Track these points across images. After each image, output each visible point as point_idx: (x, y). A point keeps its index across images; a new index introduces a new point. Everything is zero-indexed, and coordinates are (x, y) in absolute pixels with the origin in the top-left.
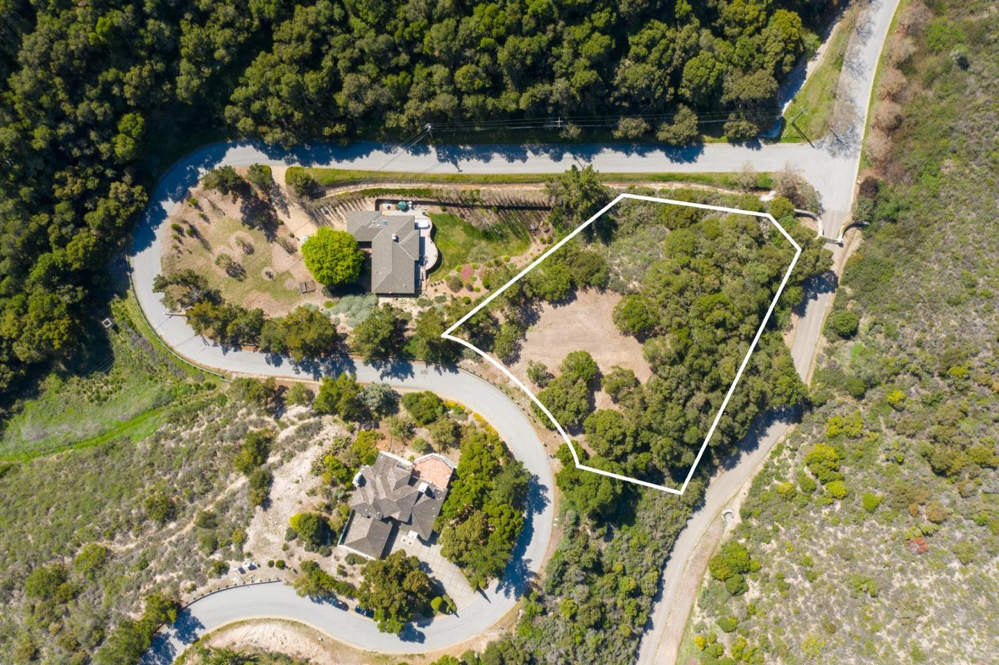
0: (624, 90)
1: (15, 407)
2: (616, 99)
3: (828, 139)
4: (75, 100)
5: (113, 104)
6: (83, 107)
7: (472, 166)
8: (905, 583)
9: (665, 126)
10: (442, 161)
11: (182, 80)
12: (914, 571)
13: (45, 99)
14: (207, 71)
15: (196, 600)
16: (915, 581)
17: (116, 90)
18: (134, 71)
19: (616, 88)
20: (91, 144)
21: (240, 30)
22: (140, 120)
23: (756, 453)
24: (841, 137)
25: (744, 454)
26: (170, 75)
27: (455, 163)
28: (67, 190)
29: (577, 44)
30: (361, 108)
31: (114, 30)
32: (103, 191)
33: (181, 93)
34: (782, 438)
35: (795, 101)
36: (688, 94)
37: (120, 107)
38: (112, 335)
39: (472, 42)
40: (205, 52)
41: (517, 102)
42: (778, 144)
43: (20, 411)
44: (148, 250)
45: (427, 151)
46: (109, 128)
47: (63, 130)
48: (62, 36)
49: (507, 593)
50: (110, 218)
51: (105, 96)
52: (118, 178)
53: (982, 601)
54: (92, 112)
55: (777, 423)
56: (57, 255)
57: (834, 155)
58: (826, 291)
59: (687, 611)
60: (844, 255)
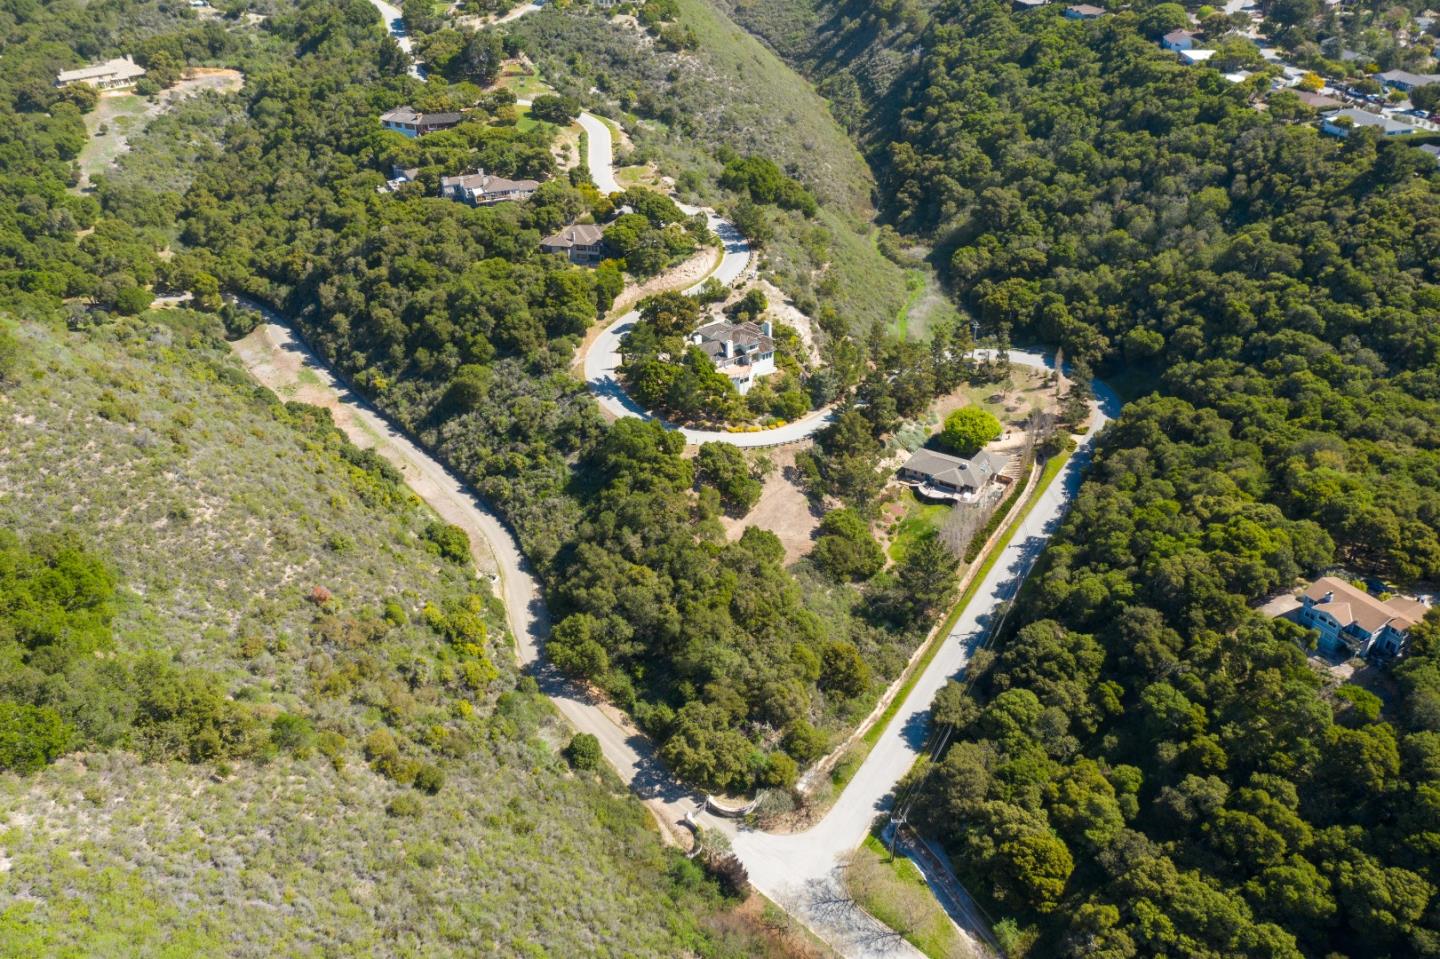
3: (837, 889)
4: (1184, 305)
5: (1174, 326)
7: (1011, 555)
8: (307, 564)
10: (1029, 539)
12: (307, 579)
13: (1189, 289)
16: (300, 569)
22: (1157, 347)
23: (525, 627)
24: (832, 906)
25: (532, 619)
26: (1191, 359)
27: (1021, 546)
34: (516, 652)
35: (921, 882)
42: (867, 831)
45: (1046, 531)
47: (1162, 302)
51: (1183, 321)
53: (222, 584)
54: (1171, 316)
55: (536, 658)
57: (811, 883)
58: (634, 780)
60: (664, 820)
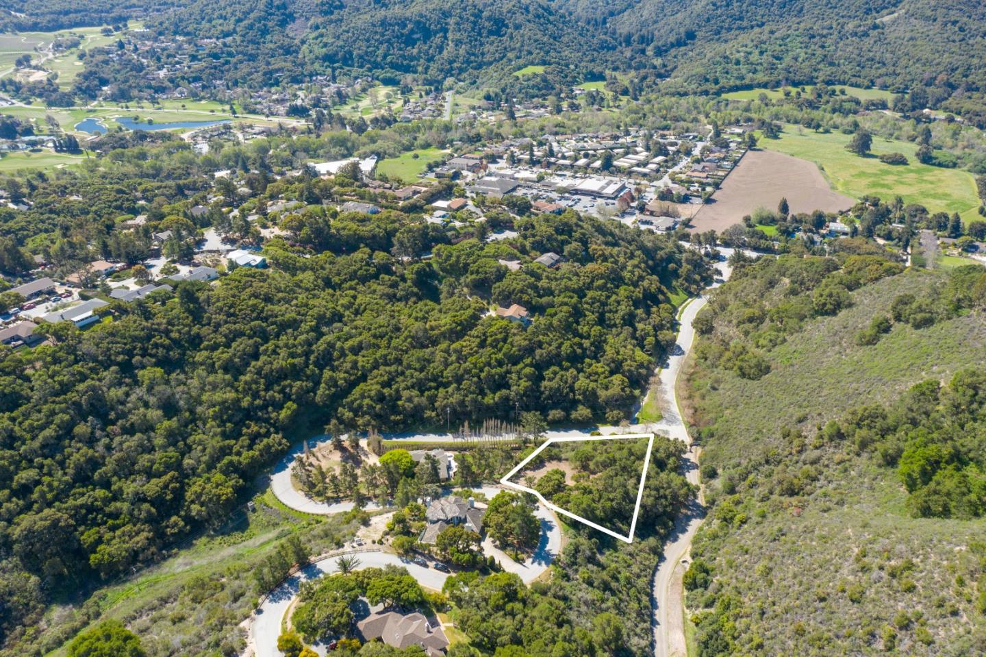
0: (547, 393)
1: (174, 551)
2: (545, 399)
3: (664, 421)
4: (267, 390)
5: (284, 397)
6: (271, 393)
9: (573, 412)
11: (320, 392)
13: (254, 386)
14: (333, 390)
15: (321, 560)
17: (287, 390)
18: (299, 383)
19: (542, 393)
20: (268, 413)
21: (351, 375)
22: (295, 405)
23: (687, 533)
26: (314, 390)
28: (250, 431)
29: (519, 372)
30: (412, 405)
31: (294, 365)
32: (267, 435)
33: (318, 399)
36: (580, 397)
37: (287, 397)
38: (250, 514)
39: (467, 371)
40: (333, 382)
41: (493, 398)
43: (176, 554)
44: (283, 472)
46: (279, 406)
47: (257, 402)
48: (271, 363)
49: (540, 564)
50: (268, 447)
51: (282, 391)
52: (277, 433)
54: (273, 396)
56: (235, 458)
57: (671, 425)
59: (680, 613)
